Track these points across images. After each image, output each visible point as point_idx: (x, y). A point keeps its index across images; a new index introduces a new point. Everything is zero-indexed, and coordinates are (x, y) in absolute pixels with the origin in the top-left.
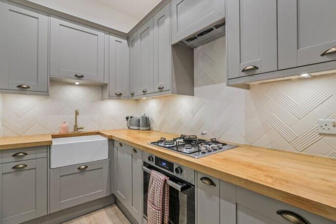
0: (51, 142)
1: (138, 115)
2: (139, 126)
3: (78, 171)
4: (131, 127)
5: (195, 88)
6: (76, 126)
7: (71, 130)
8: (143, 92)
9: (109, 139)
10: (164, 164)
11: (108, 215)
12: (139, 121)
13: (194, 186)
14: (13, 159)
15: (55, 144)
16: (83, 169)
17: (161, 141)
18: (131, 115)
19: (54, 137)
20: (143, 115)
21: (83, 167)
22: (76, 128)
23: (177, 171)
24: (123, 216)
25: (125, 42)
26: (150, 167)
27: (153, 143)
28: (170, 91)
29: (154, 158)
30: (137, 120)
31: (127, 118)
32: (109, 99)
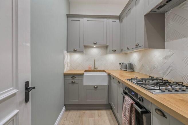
0: (83, 73)
1: (126, 62)
2: (126, 69)
3: (94, 88)
4: (122, 69)
5: (165, 43)
6: (94, 67)
7: (93, 69)
8: (127, 48)
9: (108, 75)
10: (133, 93)
11: (107, 113)
12: (126, 66)
13: (151, 113)
14: (71, 79)
15: (86, 74)
16: (96, 88)
17: (134, 79)
18: (122, 62)
19: (86, 71)
20: (129, 62)
21: (96, 87)
22: (95, 68)
23: (140, 99)
24: (114, 117)
25: (118, 21)
26: (126, 94)
27: (129, 79)
28: (143, 46)
29: (128, 88)
30: (125, 65)
31: (120, 64)
32: (109, 53)
